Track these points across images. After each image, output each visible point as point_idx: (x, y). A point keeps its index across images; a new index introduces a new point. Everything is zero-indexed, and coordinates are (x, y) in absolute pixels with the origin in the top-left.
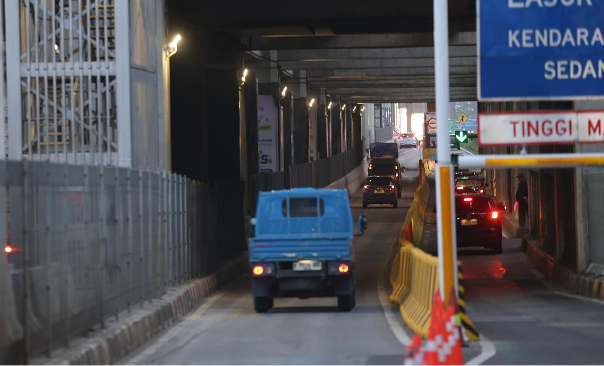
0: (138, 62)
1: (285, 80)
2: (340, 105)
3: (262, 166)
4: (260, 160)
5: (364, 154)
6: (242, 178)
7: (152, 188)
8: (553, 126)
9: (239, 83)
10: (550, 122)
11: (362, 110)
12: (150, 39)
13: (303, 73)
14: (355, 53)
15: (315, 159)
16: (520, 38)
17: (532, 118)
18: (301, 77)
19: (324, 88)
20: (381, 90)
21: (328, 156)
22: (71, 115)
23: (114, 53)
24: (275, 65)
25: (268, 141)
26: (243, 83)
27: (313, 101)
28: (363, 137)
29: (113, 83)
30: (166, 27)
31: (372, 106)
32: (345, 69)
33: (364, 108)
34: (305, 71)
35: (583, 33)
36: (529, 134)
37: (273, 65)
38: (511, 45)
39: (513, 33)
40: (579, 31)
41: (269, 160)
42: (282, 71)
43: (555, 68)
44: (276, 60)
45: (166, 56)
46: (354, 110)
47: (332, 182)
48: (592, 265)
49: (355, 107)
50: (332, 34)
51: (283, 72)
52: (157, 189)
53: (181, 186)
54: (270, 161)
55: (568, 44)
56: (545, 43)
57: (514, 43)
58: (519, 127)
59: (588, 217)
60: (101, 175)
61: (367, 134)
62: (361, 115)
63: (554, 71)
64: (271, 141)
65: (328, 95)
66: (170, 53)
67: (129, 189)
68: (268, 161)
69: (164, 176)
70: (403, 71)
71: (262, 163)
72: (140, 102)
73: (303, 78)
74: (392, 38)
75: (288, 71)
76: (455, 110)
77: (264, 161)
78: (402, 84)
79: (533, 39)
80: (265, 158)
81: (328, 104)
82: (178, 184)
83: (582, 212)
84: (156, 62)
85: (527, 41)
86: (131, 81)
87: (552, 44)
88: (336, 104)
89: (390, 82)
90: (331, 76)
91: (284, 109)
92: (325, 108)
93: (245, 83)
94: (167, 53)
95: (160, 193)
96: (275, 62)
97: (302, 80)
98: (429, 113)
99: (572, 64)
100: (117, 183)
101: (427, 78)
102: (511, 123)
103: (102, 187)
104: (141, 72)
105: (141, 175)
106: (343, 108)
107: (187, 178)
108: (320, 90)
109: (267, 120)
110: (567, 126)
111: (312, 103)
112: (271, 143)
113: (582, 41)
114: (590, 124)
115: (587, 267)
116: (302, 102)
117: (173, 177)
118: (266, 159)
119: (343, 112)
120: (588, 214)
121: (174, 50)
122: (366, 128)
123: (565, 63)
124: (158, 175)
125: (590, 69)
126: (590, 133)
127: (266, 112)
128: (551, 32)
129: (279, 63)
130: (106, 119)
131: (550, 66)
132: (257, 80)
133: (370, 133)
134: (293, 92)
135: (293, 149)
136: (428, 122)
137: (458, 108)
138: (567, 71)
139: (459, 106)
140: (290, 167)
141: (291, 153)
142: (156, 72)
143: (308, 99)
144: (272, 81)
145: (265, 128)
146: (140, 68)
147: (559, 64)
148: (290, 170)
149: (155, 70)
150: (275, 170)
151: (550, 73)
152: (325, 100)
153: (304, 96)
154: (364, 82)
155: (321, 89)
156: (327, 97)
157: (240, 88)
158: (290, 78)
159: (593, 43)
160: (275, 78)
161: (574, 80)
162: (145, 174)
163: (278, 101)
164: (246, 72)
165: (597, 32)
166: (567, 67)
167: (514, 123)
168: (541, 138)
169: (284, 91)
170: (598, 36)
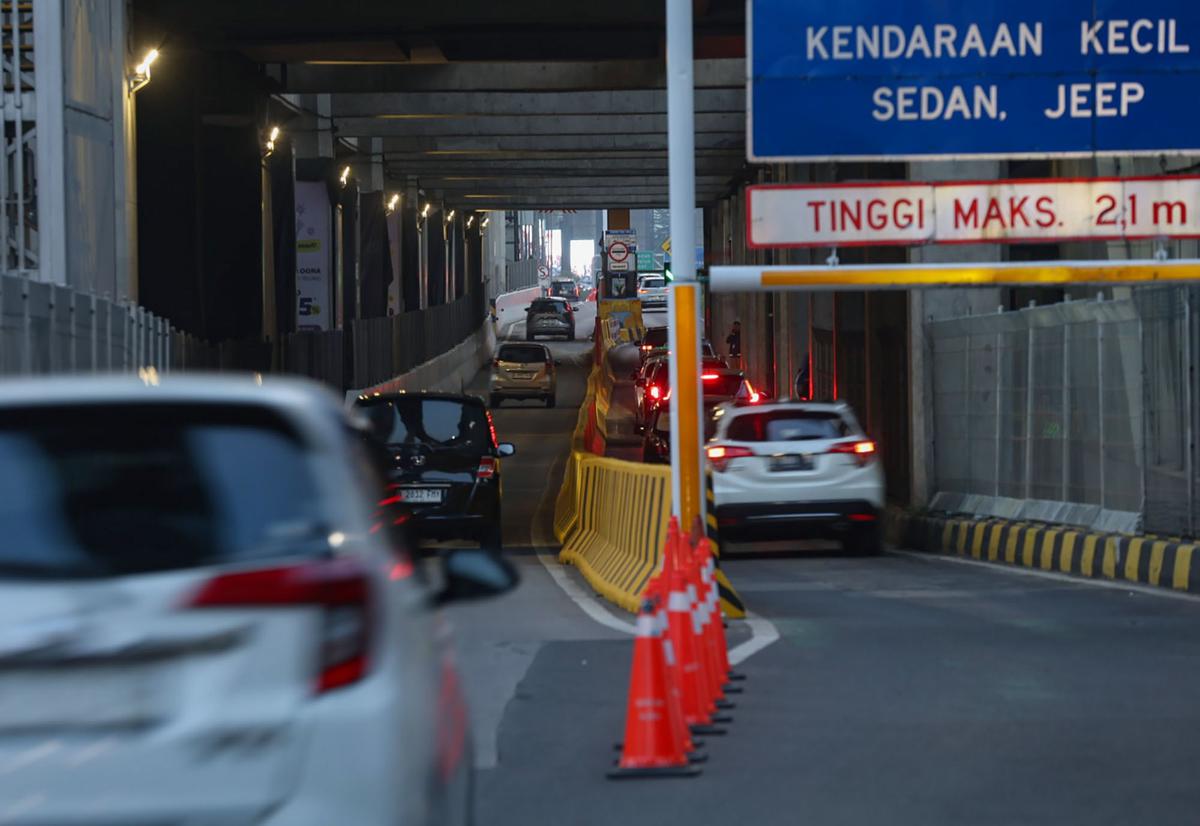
0: (78, 96)
1: (343, 155)
2: (444, 212)
3: (302, 320)
4: (299, 309)
5: (487, 309)
6: (267, 337)
7: (113, 335)
8: (888, 211)
9: (262, 153)
10: (883, 204)
11: (484, 225)
12: (101, 56)
13: (377, 144)
14: (480, 101)
15: (397, 312)
16: (827, 41)
17: (851, 195)
18: (373, 151)
19: (415, 177)
20: (522, 181)
21: (421, 308)
23: (33, 78)
24: (327, 124)
25: (313, 271)
26: (269, 154)
27: (395, 199)
28: (485, 277)
29: (30, 134)
30: (129, 33)
31: (501, 215)
32: (459, 135)
33: (487, 220)
34: (380, 139)
35: (945, 34)
36: (843, 227)
37: (323, 124)
38: (810, 55)
39: (815, 32)
40: (939, 29)
41: (314, 308)
42: (337, 138)
43: (893, 100)
44: (329, 115)
45: (130, 90)
46: (469, 224)
47: (429, 360)
48: (939, 495)
49: (472, 218)
50: (442, 60)
51: (340, 140)
52: (121, 336)
53: (160, 339)
54: (317, 311)
55: (918, 53)
56: (874, 52)
57: (816, 50)
58: (825, 211)
59: (934, 403)
60: (24, 296)
61: (492, 271)
62: (481, 234)
63: (891, 105)
64: (319, 271)
65: (421, 192)
66: (136, 83)
67: (73, 329)
68: (312, 311)
69: (133, 313)
70: (569, 143)
71: (301, 313)
72: (83, 174)
73: (376, 154)
74: (555, 70)
75: (347, 139)
76: (653, 233)
77: (305, 309)
78: (566, 169)
79: (851, 47)
80: (306, 303)
81: (421, 209)
82: (157, 334)
83: (921, 394)
84: (111, 100)
85: (842, 49)
86: (66, 132)
87: (888, 54)
88: (436, 210)
89: (542, 164)
90: (433, 150)
91: (343, 211)
92: (418, 215)
93: (275, 152)
94: (132, 85)
95: (126, 345)
96: (326, 118)
97: (374, 159)
98: (611, 231)
99: (926, 91)
100: (53, 315)
101: (615, 158)
102: (810, 204)
103: (28, 320)
104: (84, 115)
105: (94, 306)
106: (449, 218)
107: (171, 325)
108: (406, 180)
109: (311, 231)
110: (914, 210)
111: (394, 202)
112: (318, 275)
113: (944, 47)
114: (958, 207)
115: (930, 499)
116: (375, 200)
117: (147, 319)
118: (309, 307)
119: (450, 225)
120: (933, 399)
121: (145, 78)
122: (491, 260)
123: (912, 90)
124: (123, 309)
125: (958, 102)
126: (957, 225)
127: (313, 217)
128: (887, 30)
129: (335, 120)
130: (16, 205)
131: (883, 97)
132: (294, 152)
133: (497, 268)
134: (358, 180)
135: (358, 289)
136: (609, 249)
137: (659, 230)
138: (916, 108)
139: (660, 227)
140: (353, 322)
141: (355, 298)
142: (111, 118)
143: (387, 195)
144: (321, 155)
145: (307, 246)
146: (83, 108)
147: (902, 92)
148: (354, 328)
149: (112, 116)
150: (325, 328)
151: (883, 110)
152: (417, 200)
153: (379, 189)
154: (492, 164)
155: (410, 177)
156: (419, 195)
157: (264, 163)
158: (352, 153)
159: (964, 53)
160: (326, 150)
161: (928, 122)
162: (101, 304)
163: (335, 194)
164: (275, 133)
165: (973, 31)
166: (917, 98)
167: (816, 205)
168: (866, 234)
169: (345, 176)
170: (974, 39)
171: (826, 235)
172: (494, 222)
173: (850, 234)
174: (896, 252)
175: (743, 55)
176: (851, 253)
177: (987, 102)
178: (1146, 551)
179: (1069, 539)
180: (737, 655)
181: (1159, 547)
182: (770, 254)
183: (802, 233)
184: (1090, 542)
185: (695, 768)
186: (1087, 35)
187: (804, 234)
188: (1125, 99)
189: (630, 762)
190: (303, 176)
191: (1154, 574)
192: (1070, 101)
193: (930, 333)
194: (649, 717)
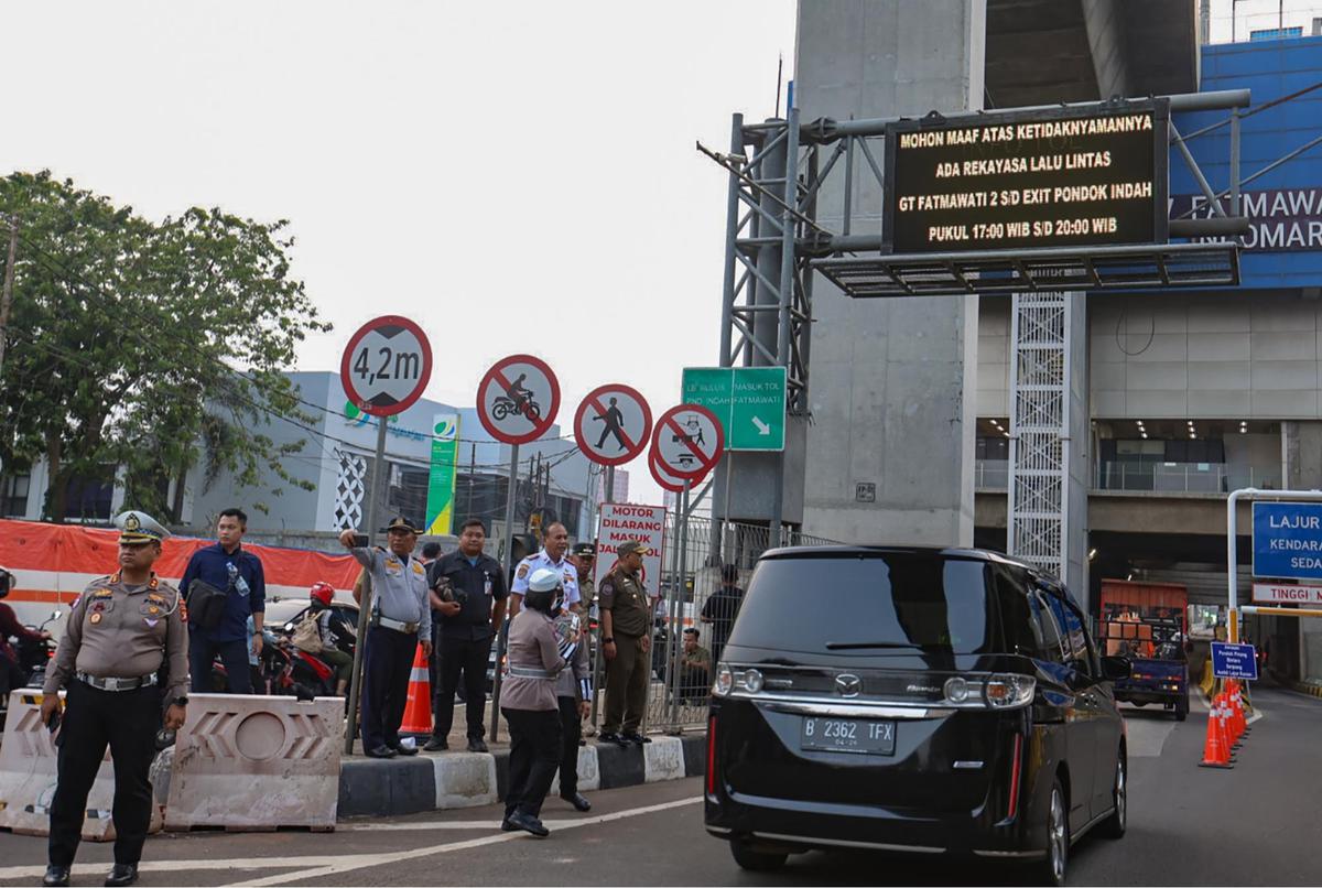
0: (1071, 558)
8: (1296, 593)
10: (1294, 591)
11: (1188, 608)
14: (1184, 574)
16: (1277, 544)
17: (1284, 588)
20: (1197, 597)
31: (1193, 606)
35: (1314, 544)
36: (1282, 597)
38: (1272, 547)
39: (1273, 541)
40: (1312, 542)
45: (1088, 559)
46: (1185, 608)
49: (1185, 606)
55: (1306, 549)
56: (1292, 548)
57: (1274, 546)
58: (1277, 593)
62: (1188, 610)
63: (1297, 563)
78: (1207, 594)
79: (1285, 545)
83: (1303, 651)
84: (1082, 561)
85: (1282, 546)
86: (1068, 567)
87: (1296, 548)
89: (1202, 592)
99: (1308, 560)
104: (1074, 564)
115: (1306, 680)
121: (1092, 557)
123: (1304, 559)
125: (1318, 563)
128: (1296, 541)
131: (1294, 561)
138: (1305, 564)
146: (1074, 562)
147: (1300, 560)
149: (1083, 565)
151: (1294, 564)
166: (1305, 562)
167: (1274, 590)
168: (1290, 600)
171: (1277, 599)
172: (1191, 607)
173: (1285, 599)
174: (1295, 605)
175: (1250, 564)
176: (1284, 605)
180: (1248, 722)
182: (1258, 604)
185: (1231, 765)
187: (1271, 599)
189: (1207, 761)
193: (1305, 634)
194: (1214, 745)
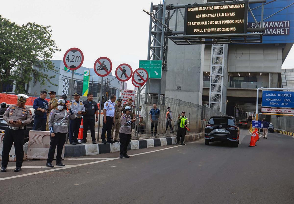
0: (223, 102)
3: (236, 116)
8: (271, 110)
13: (241, 108)
14: (247, 106)
15: (242, 116)
16: (267, 99)
17: (268, 109)
20: (249, 111)
22: (215, 107)
23: (220, 101)
26: (235, 107)
29: (220, 104)
30: (226, 99)
55: (273, 100)
63: (271, 104)
78: (251, 110)
79: (269, 100)
86: (222, 104)
87: (271, 100)
90: (244, 108)
99: (273, 103)
105: (223, 113)
106: (245, 112)
111: (242, 111)
113: (275, 100)
121: (227, 102)
126: (275, 111)
127: (237, 111)
130: (219, 108)
142: (225, 104)
150: (238, 117)
160: (238, 108)
161: (274, 105)
163: (239, 110)
165: (277, 99)
167: (266, 109)
169: (239, 109)
170: (277, 100)
171: (266, 111)
172: (248, 113)
173: (268, 111)
174: (270, 113)
175: (261, 104)
176: (268, 112)
177: (277, 104)
178: (286, 132)
179: (281, 131)
180: (259, 137)
181: (287, 132)
182: (262, 112)
183: (265, 111)
184: (282, 132)
185: (255, 146)
186: (284, 100)
188: (287, 104)
190: (237, 109)
191: (286, 134)
192: (283, 104)
194: (252, 142)
